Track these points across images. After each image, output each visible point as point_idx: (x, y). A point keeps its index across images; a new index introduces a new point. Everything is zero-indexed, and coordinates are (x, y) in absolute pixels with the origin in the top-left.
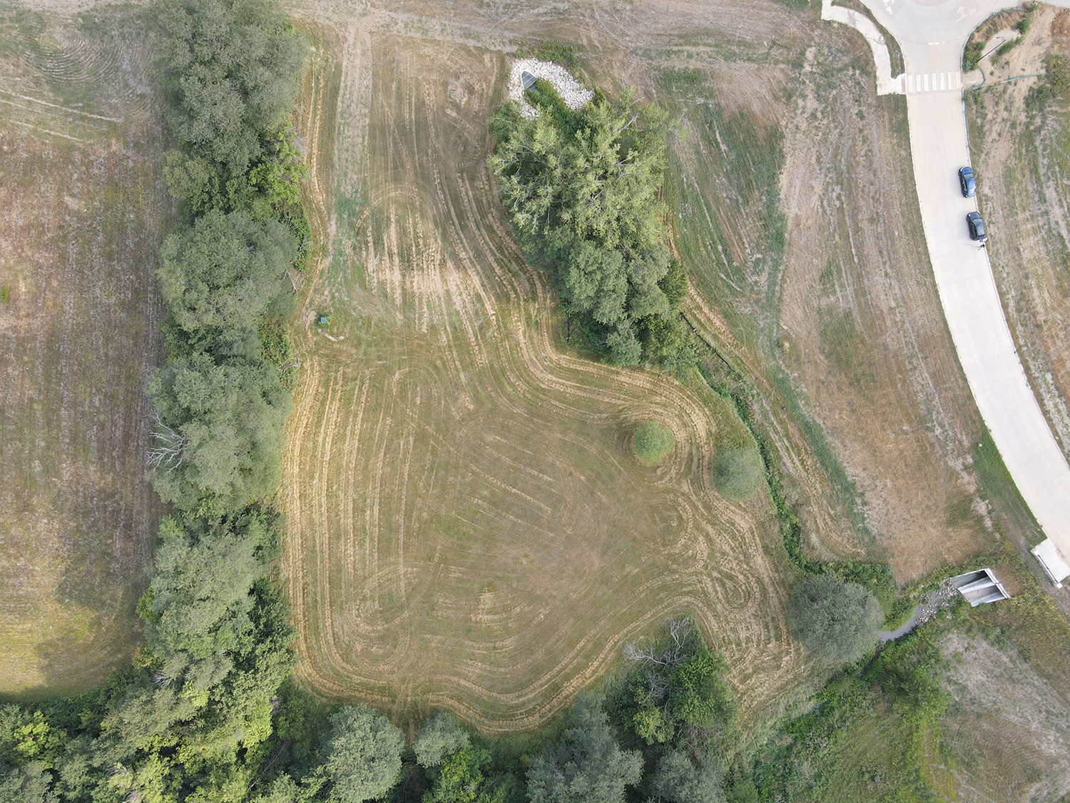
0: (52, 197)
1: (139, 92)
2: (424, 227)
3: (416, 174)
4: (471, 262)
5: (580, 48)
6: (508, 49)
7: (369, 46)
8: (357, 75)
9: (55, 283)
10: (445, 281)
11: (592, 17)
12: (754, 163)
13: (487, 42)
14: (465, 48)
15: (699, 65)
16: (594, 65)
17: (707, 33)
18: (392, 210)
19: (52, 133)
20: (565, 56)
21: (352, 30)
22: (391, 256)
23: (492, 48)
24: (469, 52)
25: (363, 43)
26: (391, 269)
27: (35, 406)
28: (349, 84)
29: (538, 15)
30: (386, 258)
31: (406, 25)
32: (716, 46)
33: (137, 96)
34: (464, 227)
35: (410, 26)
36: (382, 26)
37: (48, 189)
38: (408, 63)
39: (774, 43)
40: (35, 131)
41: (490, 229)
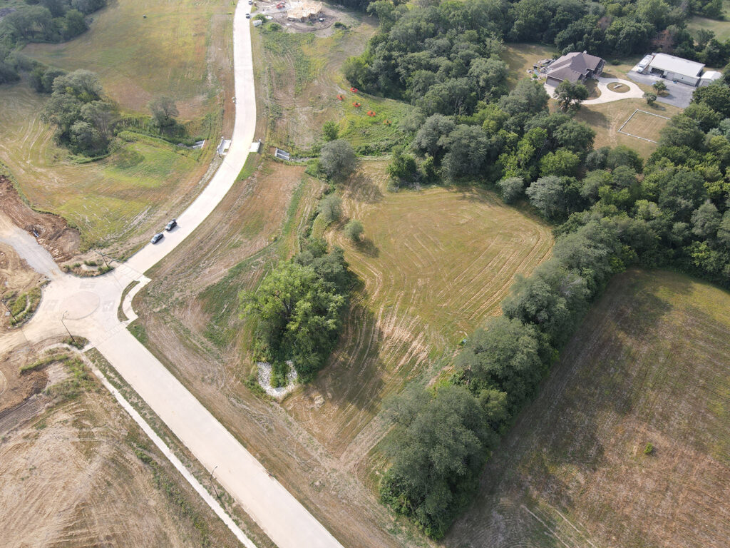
0: (593, 489)
1: (501, 516)
2: (385, 356)
3: (370, 379)
4: (374, 331)
5: (243, 381)
6: (278, 406)
7: (345, 453)
8: (364, 443)
9: (613, 440)
10: (393, 331)
11: (225, 386)
12: (221, 293)
13: (283, 414)
14: (297, 419)
15: (202, 337)
16: (244, 372)
17: (186, 345)
18: (395, 371)
20: (253, 383)
21: (348, 467)
22: (411, 353)
23: (283, 410)
24: (297, 415)
25: (347, 457)
26: (415, 348)
28: (371, 442)
30: (414, 353)
31: (317, 449)
32: (187, 338)
33: (504, 514)
34: (366, 347)
35: (315, 447)
36: (330, 458)
38: (331, 431)
39: (165, 323)
41: (354, 340)
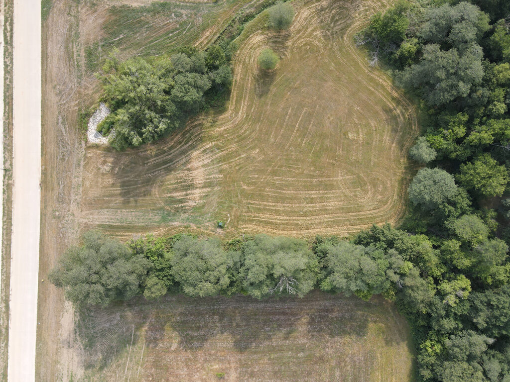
0: (172, 356)
1: (119, 318)
2: (171, 179)
3: (147, 185)
4: (187, 156)
5: (80, 110)
6: (83, 145)
7: (88, 212)
8: (103, 217)
9: (213, 352)
11: (64, 104)
12: (128, 20)
13: (81, 155)
14: (85, 166)
15: (83, 51)
16: (87, 103)
17: (67, 47)
18: (165, 195)
19: (142, 358)
20: (85, 117)
21: (81, 220)
22: (187, 195)
23: (84, 153)
24: (87, 164)
25: (87, 215)
26: (193, 194)
27: (272, 357)
28: (107, 220)
29: (66, 131)
30: (188, 197)
31: (76, 195)
32: (73, 42)
33: (121, 319)
34: (171, 161)
35: (77, 193)
36: (78, 206)
37: (168, 358)
38: (95, 193)
39: (69, 14)
40: (142, 366)
41: (171, 148)
